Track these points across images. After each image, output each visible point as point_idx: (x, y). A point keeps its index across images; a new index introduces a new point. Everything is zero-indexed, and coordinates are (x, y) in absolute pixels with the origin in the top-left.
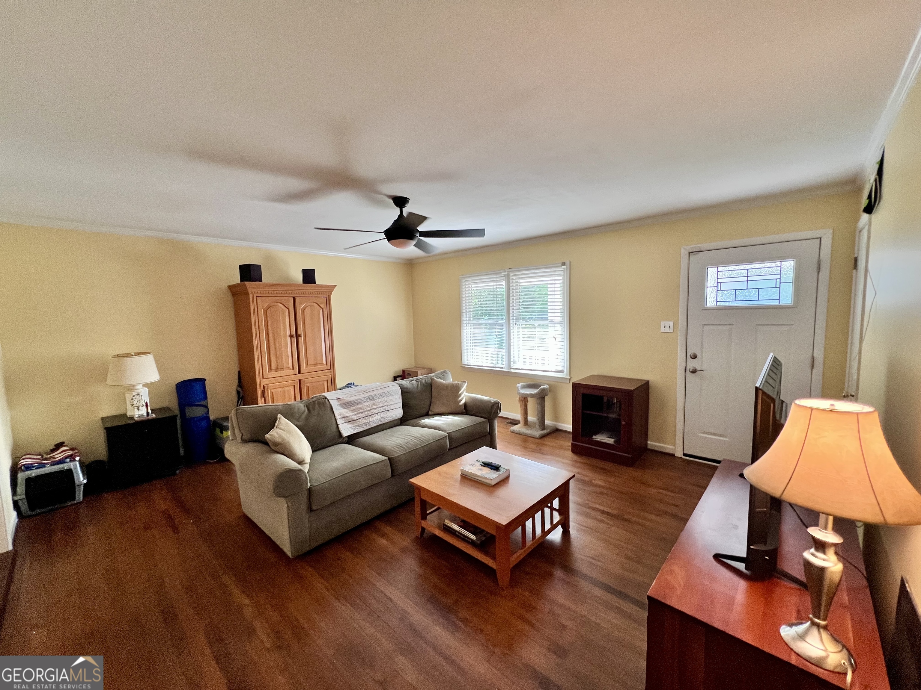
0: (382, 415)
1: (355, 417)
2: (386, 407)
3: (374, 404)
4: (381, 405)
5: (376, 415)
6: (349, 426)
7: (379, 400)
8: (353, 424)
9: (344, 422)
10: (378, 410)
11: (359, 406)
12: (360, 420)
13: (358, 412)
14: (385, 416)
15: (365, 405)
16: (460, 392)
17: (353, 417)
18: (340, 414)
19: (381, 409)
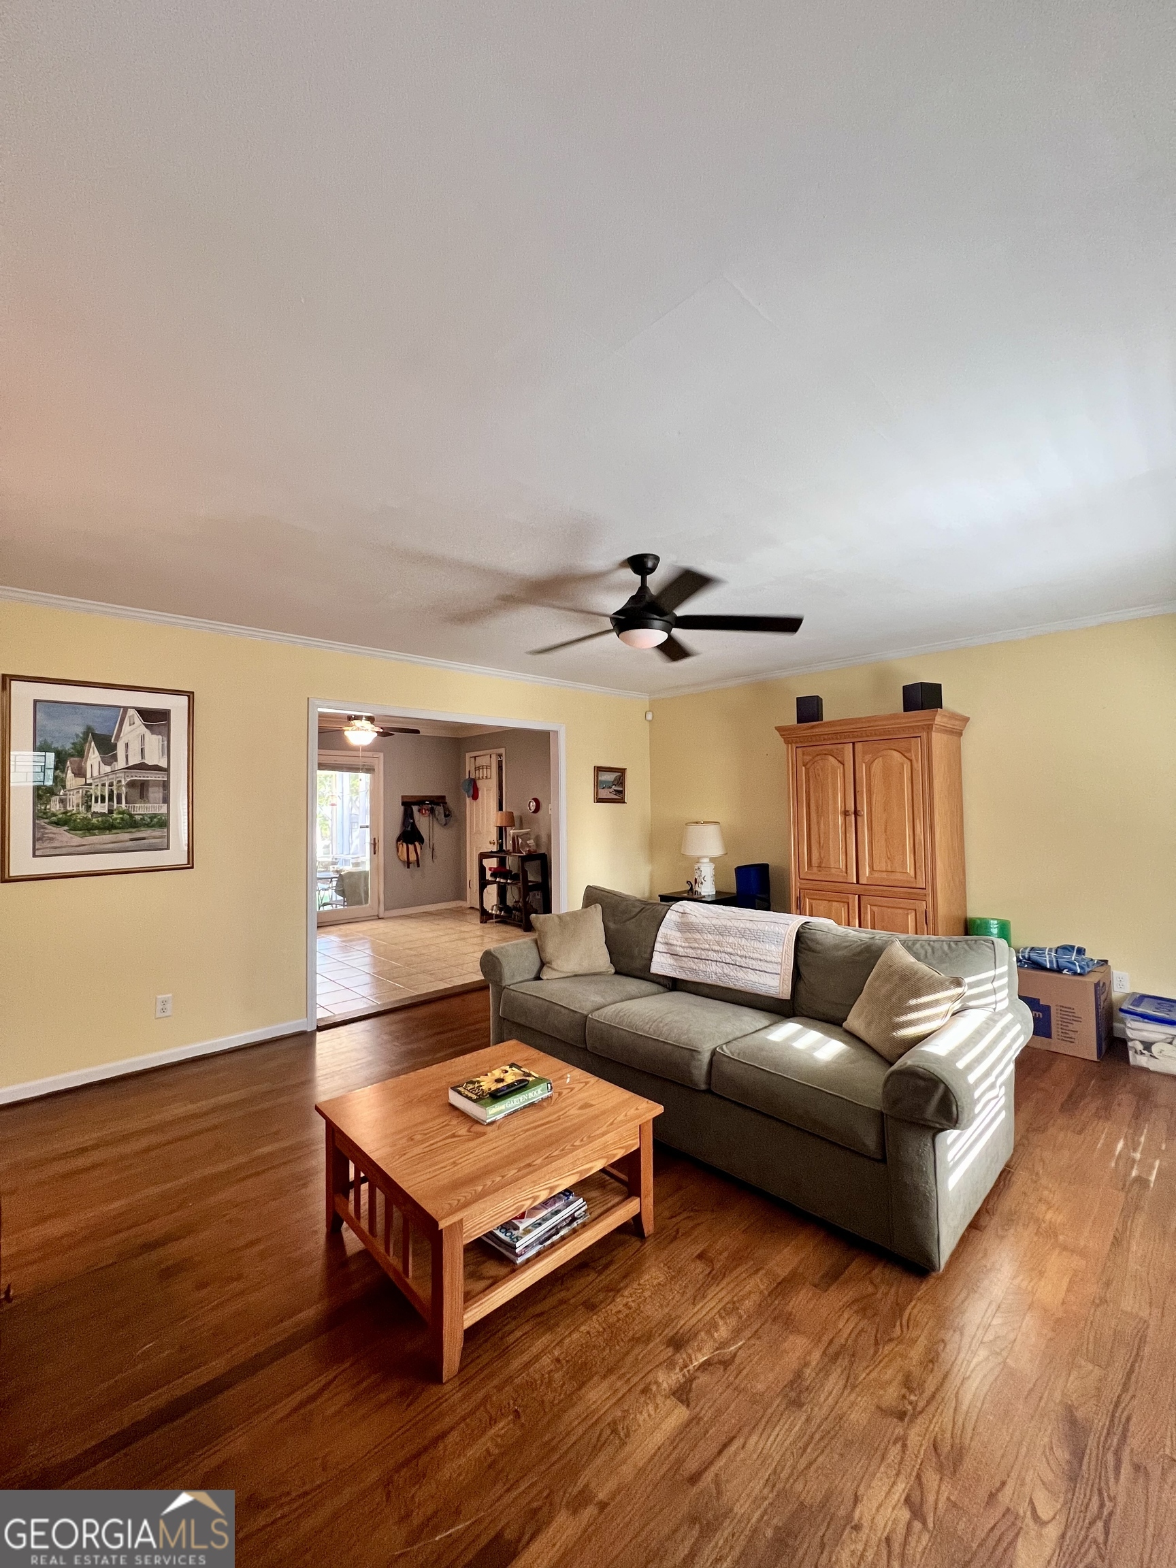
0: (727, 970)
1: (681, 951)
2: (739, 959)
3: (718, 943)
4: (730, 950)
5: (714, 963)
6: (669, 960)
7: (731, 940)
8: (676, 960)
9: (666, 951)
10: (720, 955)
11: (697, 936)
12: (686, 959)
13: (691, 945)
14: (732, 974)
15: (705, 938)
16: (913, 1002)
17: (678, 948)
18: (666, 936)
19: (727, 956)
